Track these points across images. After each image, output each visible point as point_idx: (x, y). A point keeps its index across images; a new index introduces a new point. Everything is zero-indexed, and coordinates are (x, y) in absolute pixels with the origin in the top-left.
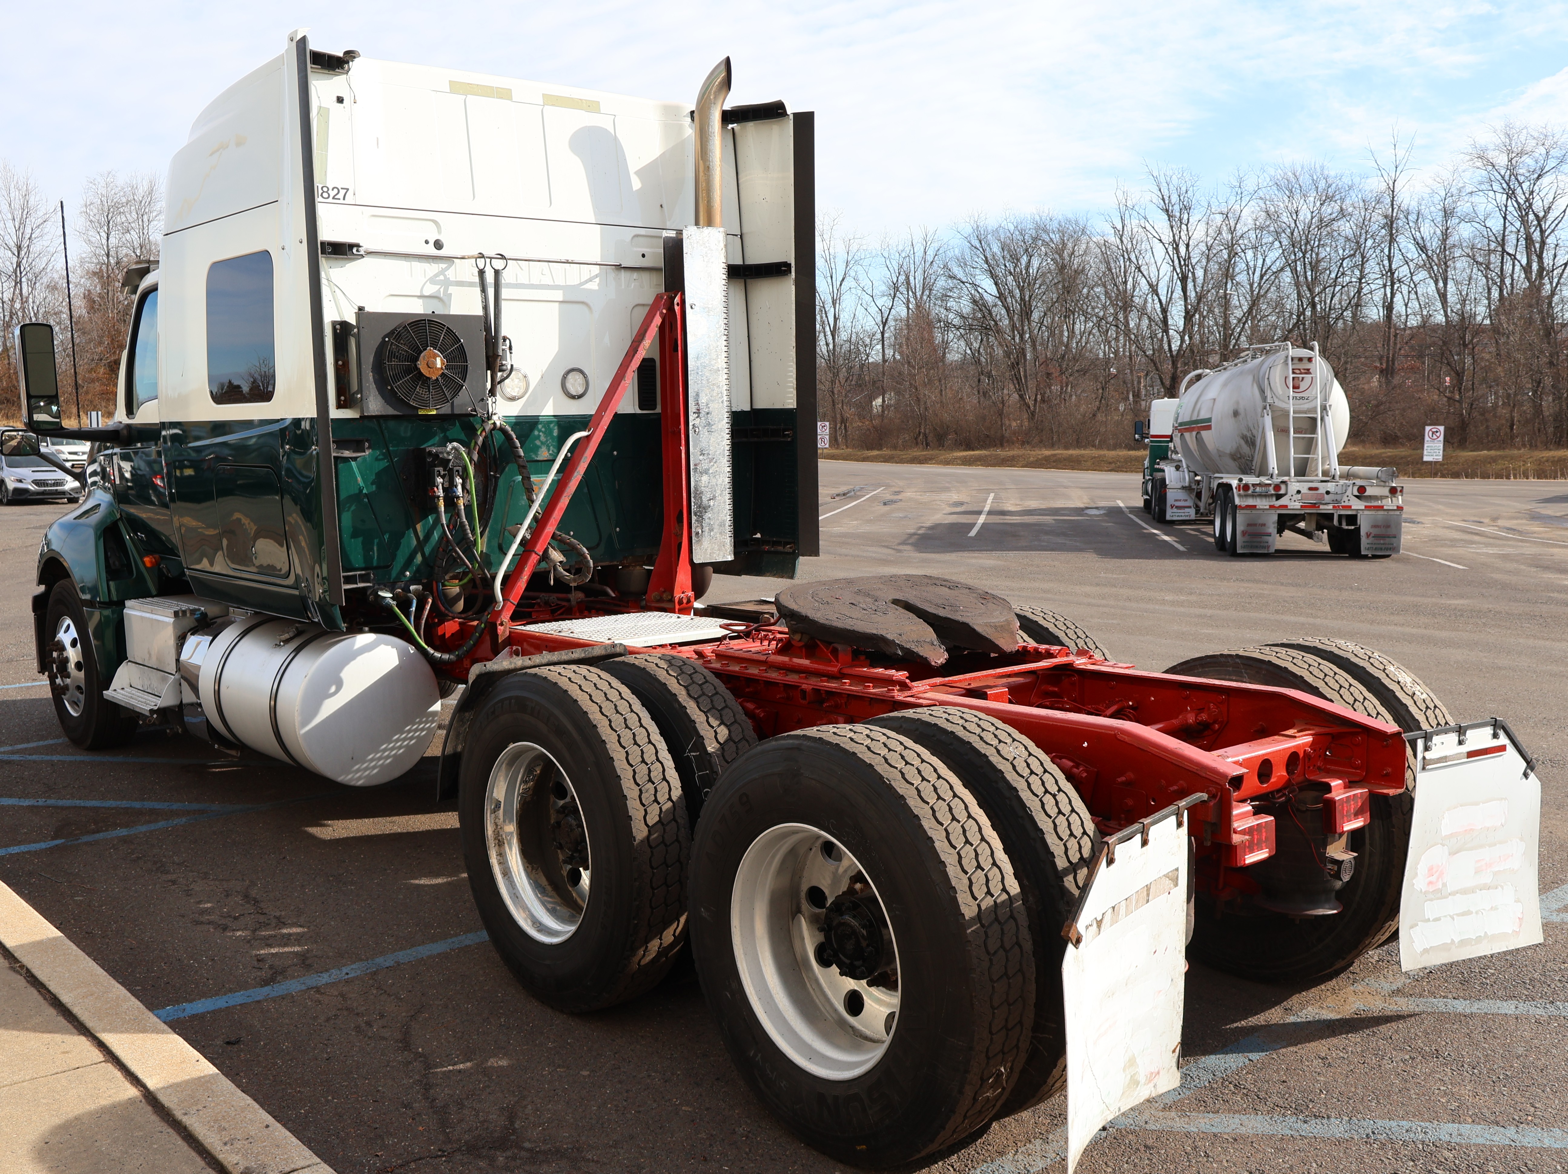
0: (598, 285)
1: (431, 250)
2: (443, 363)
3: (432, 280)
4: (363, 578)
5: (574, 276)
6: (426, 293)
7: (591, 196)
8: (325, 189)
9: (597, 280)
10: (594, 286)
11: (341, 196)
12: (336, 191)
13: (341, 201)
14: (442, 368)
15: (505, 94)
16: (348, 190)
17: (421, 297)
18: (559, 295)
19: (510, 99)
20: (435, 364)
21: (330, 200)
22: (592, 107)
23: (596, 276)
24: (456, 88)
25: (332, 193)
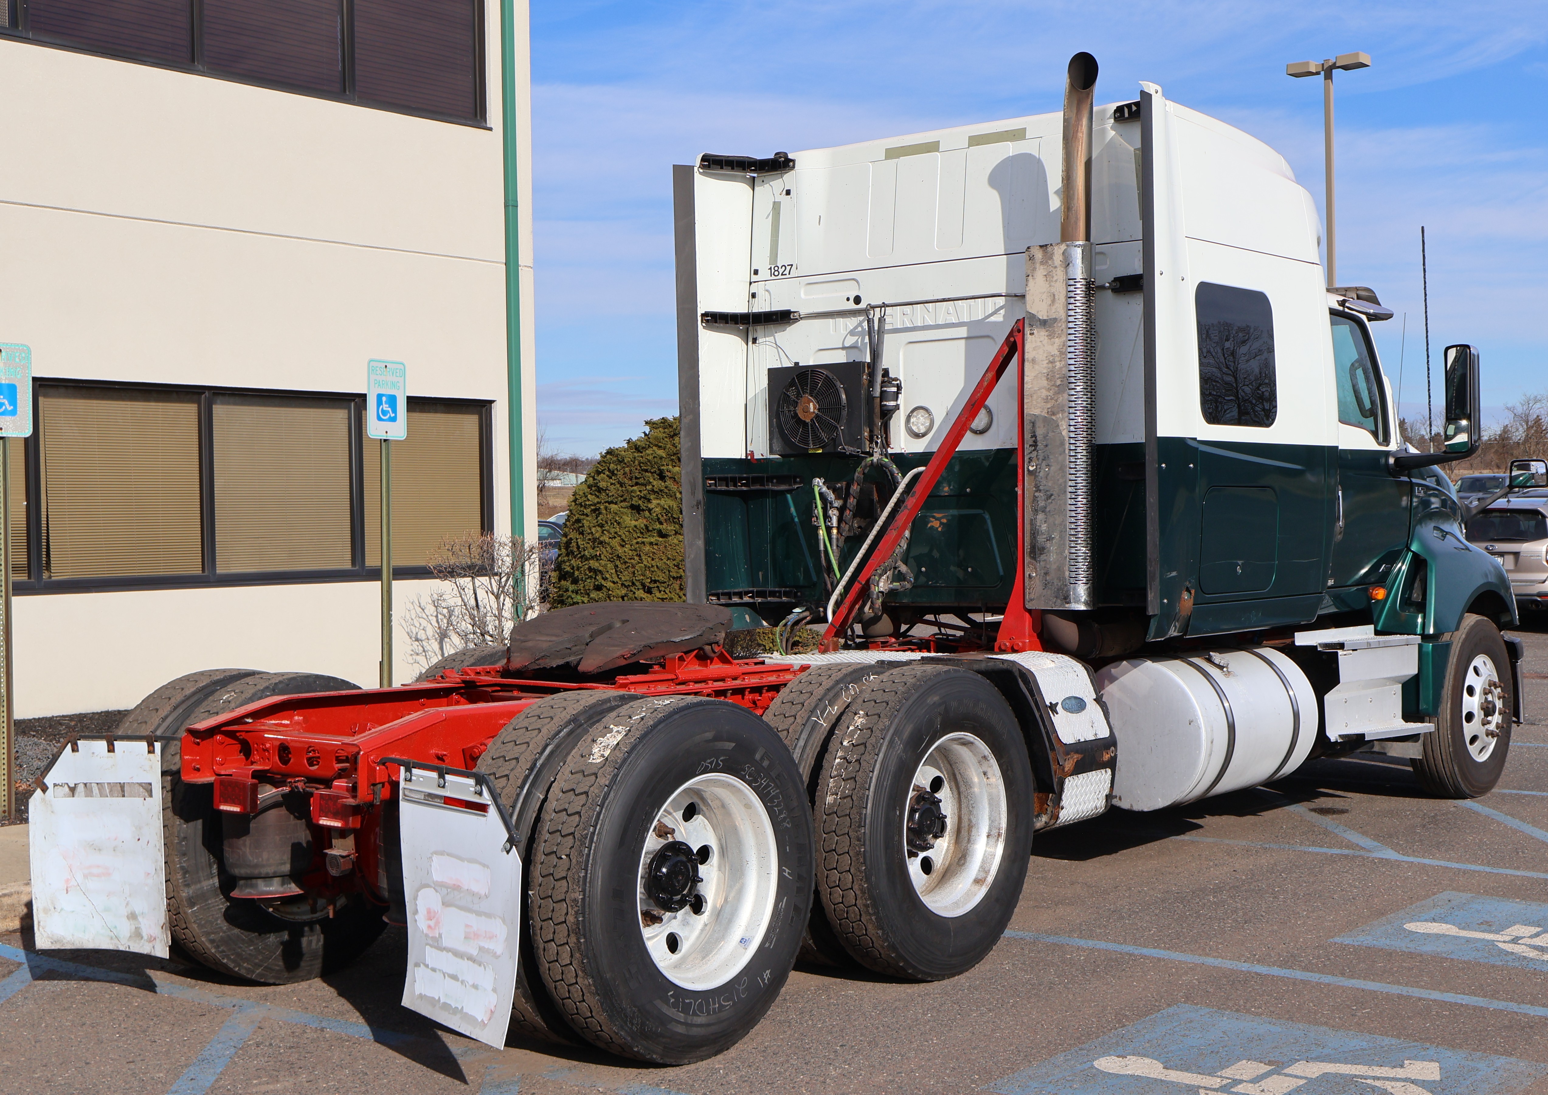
0: (1004, 316)
1: (851, 305)
2: (815, 408)
3: (852, 333)
4: (786, 594)
5: (978, 310)
6: (847, 345)
7: (1004, 227)
8: (776, 268)
9: (1002, 312)
10: (999, 318)
11: (787, 272)
12: (784, 268)
13: (788, 276)
14: (814, 412)
15: (933, 147)
16: (792, 265)
17: (844, 348)
18: (963, 332)
19: (938, 150)
20: (808, 408)
21: (780, 277)
22: (1018, 135)
23: (1001, 308)
24: (892, 154)
25: (781, 271)
